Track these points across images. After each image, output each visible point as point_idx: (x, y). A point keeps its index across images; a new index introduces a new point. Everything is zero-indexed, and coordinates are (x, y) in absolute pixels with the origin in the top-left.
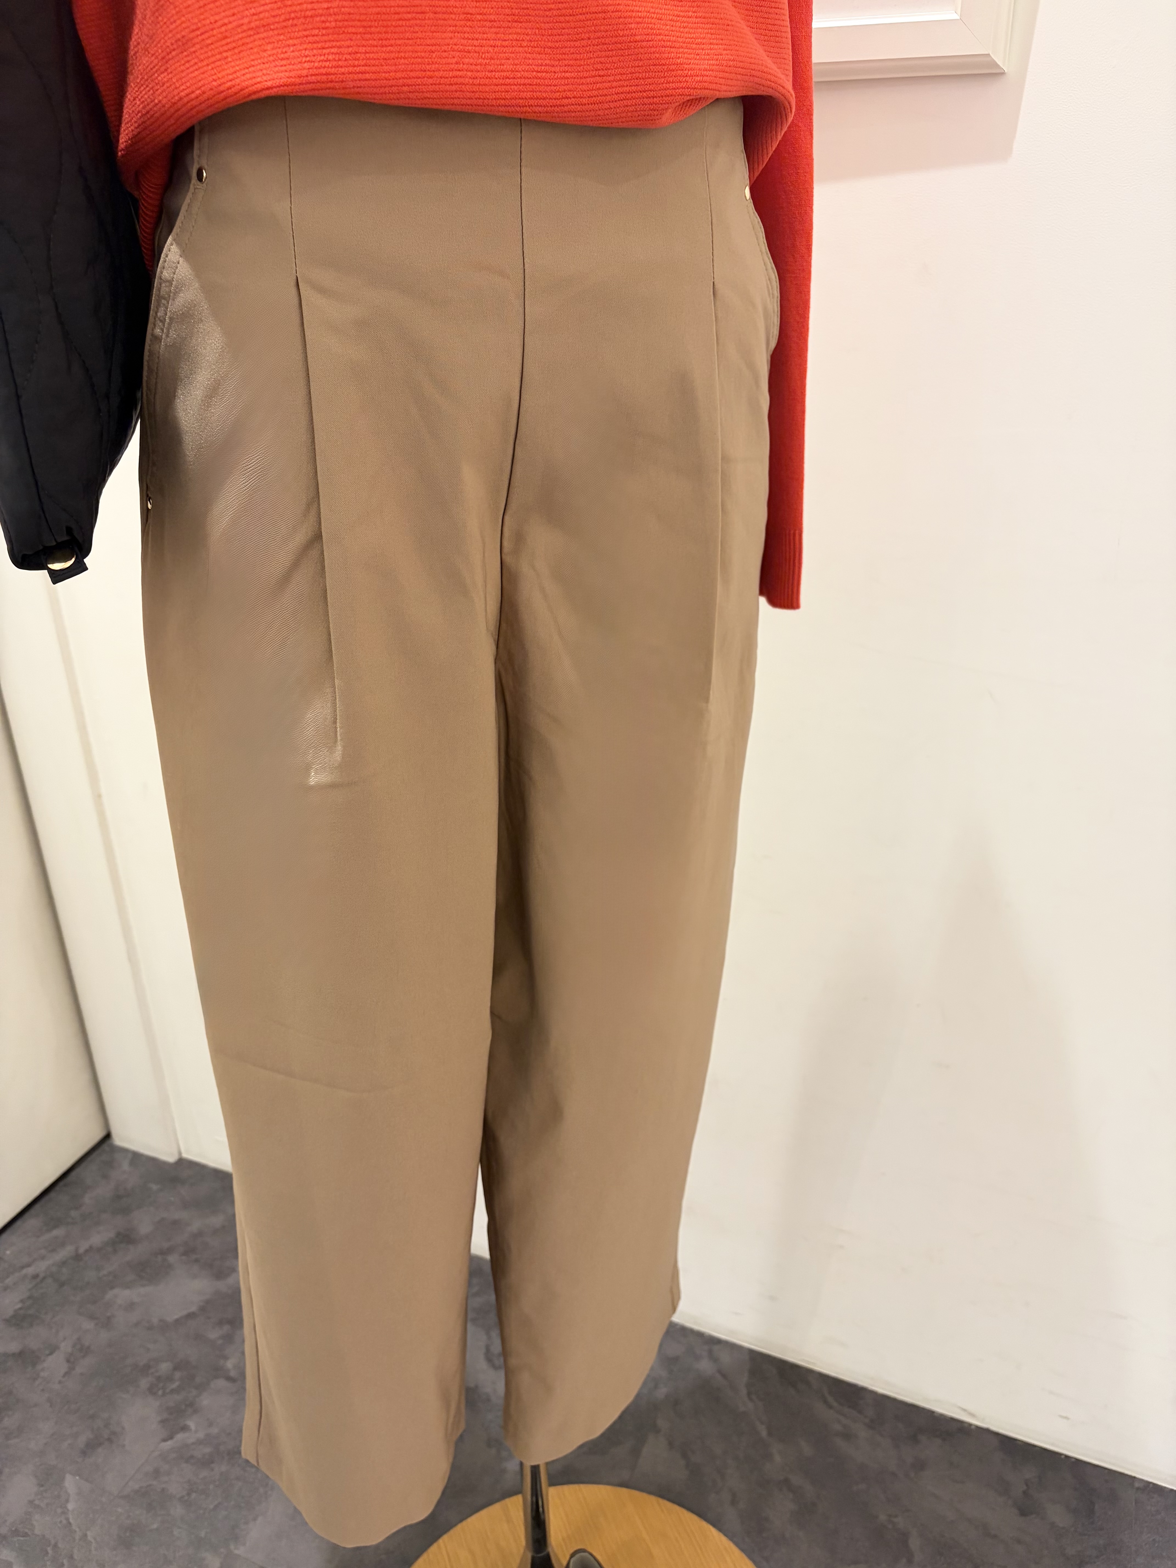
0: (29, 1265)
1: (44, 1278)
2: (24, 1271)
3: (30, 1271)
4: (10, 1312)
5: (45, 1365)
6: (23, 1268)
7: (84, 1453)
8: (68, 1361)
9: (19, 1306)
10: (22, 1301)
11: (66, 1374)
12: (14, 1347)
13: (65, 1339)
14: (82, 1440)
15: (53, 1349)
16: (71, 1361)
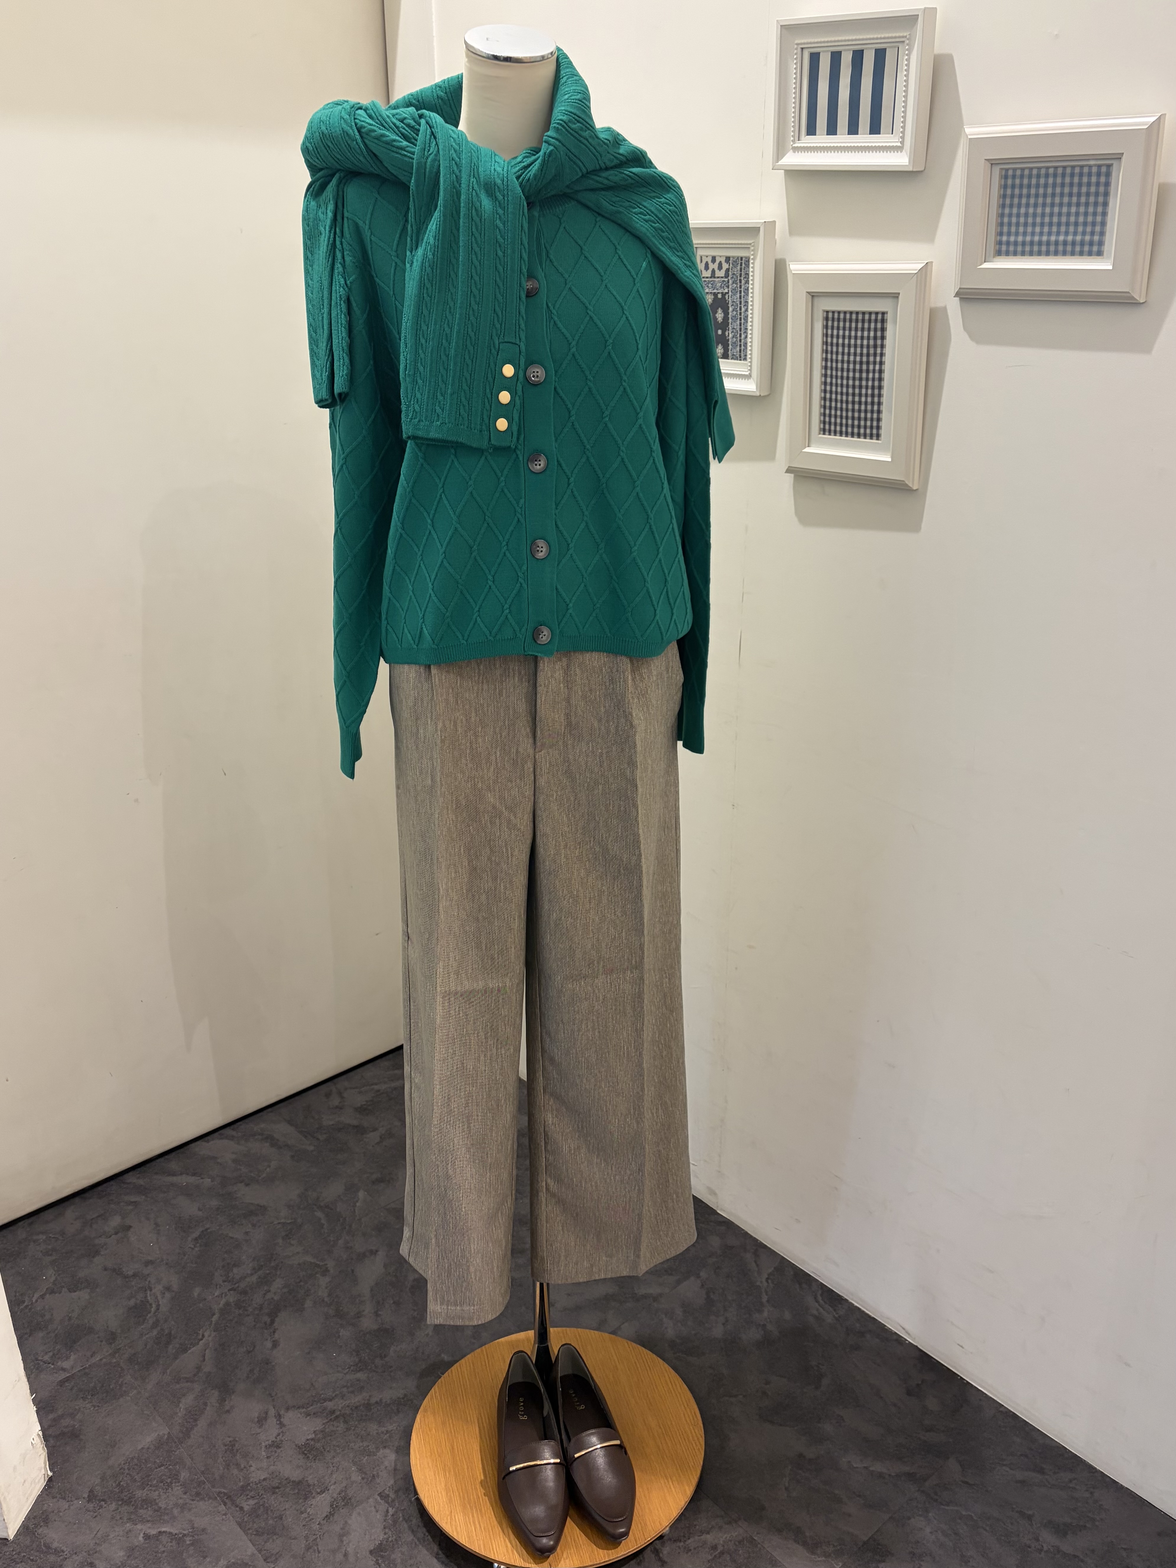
0: (376, 1084)
1: (383, 1093)
2: (373, 1087)
3: (376, 1087)
4: (359, 1105)
5: (368, 1136)
6: (372, 1085)
7: (373, 1183)
8: (381, 1137)
9: (365, 1103)
10: (366, 1101)
11: (378, 1143)
12: (355, 1122)
13: (383, 1126)
14: (374, 1176)
15: (375, 1130)
16: (382, 1138)
